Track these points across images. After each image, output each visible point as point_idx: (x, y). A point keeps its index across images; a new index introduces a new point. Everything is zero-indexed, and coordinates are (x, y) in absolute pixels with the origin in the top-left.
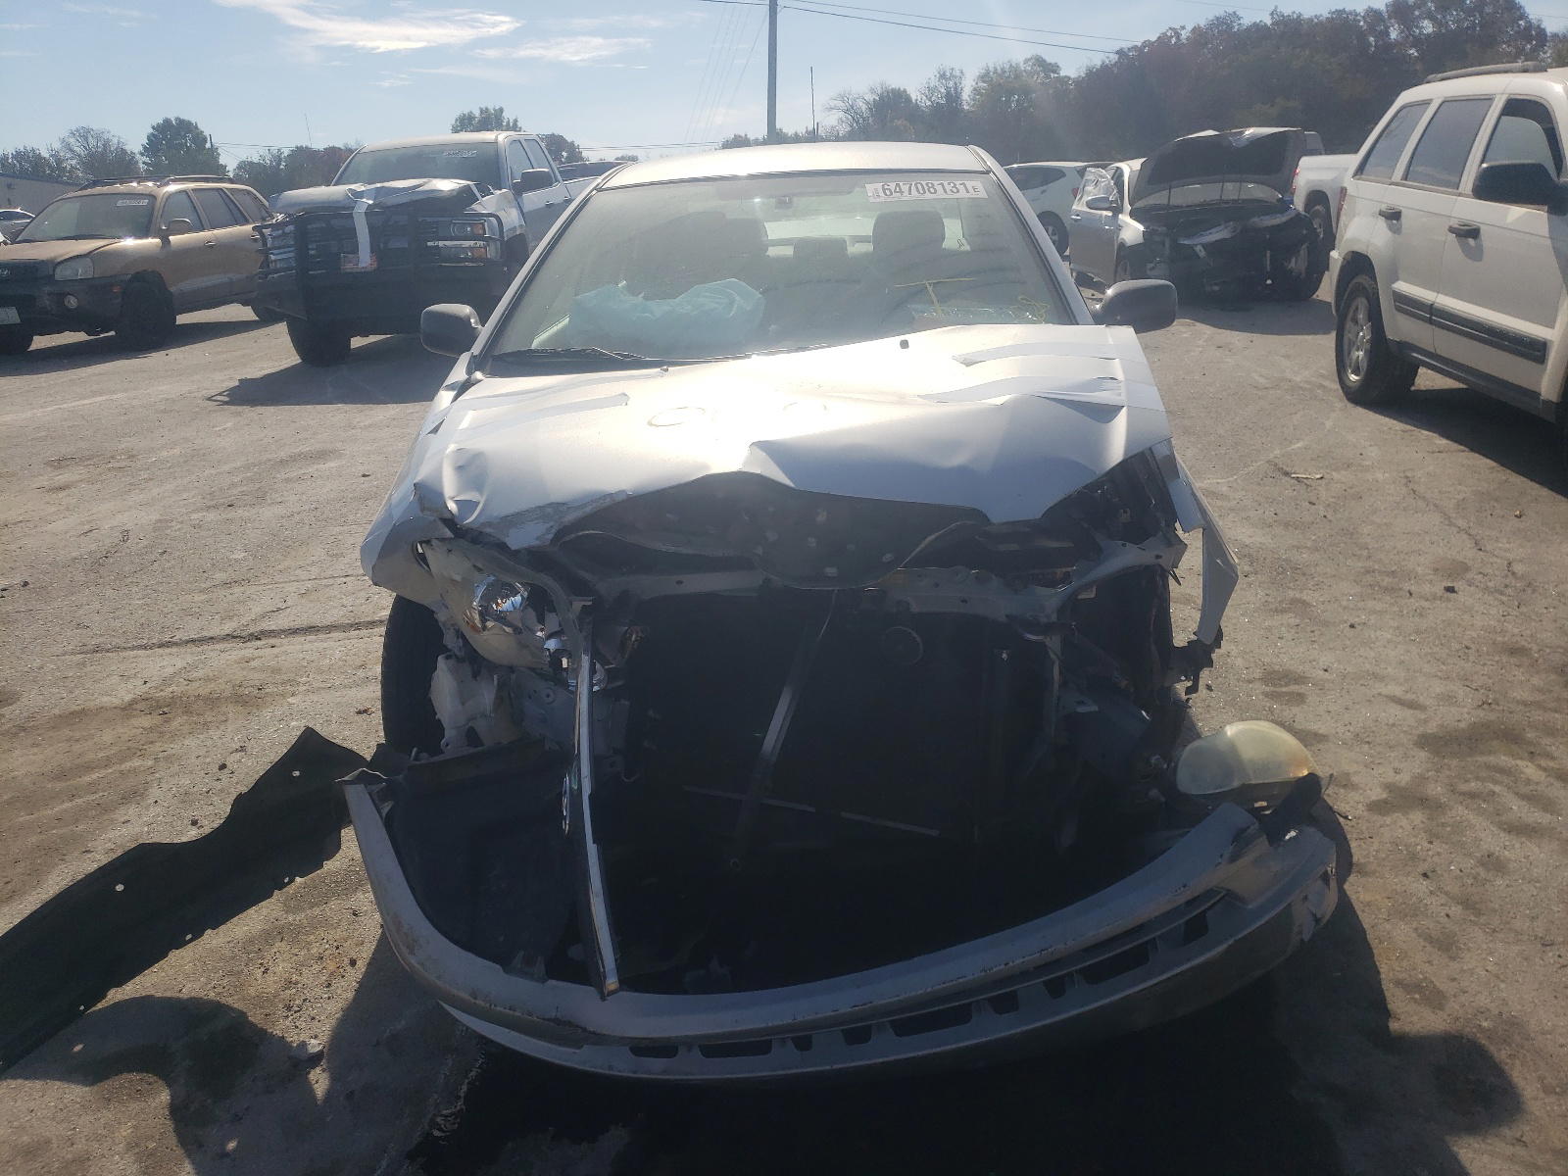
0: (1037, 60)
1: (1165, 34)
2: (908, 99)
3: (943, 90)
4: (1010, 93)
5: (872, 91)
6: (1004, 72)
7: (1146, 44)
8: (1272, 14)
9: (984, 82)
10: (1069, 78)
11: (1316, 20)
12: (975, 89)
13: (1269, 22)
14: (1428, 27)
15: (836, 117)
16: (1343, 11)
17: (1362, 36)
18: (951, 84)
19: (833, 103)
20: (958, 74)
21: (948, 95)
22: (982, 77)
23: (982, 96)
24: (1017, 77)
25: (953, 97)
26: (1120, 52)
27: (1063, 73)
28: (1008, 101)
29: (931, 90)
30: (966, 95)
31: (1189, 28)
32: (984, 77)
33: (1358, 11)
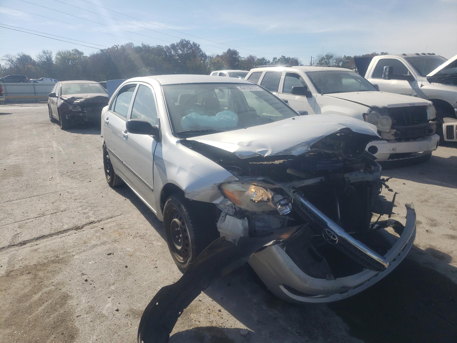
0: (76, 50)
1: (113, 47)
2: (31, 59)
3: (45, 57)
4: (68, 60)
5: (18, 55)
6: (65, 52)
7: (109, 49)
8: (142, 44)
9: (59, 55)
10: (87, 57)
11: (153, 47)
12: (56, 57)
13: (141, 46)
14: (180, 52)
15: (4, 63)
16: (160, 46)
17: (165, 53)
18: (48, 55)
19: (4, 58)
20: (50, 52)
21: (47, 59)
22: (58, 54)
23: (59, 60)
24: (70, 55)
25: (49, 59)
26: (101, 50)
27: (84, 55)
28: (68, 62)
29: (41, 57)
30: (54, 59)
31: (120, 45)
32: (59, 54)
33: (163, 46)
